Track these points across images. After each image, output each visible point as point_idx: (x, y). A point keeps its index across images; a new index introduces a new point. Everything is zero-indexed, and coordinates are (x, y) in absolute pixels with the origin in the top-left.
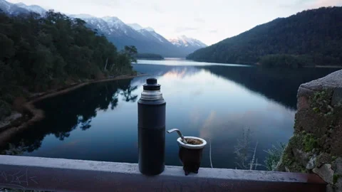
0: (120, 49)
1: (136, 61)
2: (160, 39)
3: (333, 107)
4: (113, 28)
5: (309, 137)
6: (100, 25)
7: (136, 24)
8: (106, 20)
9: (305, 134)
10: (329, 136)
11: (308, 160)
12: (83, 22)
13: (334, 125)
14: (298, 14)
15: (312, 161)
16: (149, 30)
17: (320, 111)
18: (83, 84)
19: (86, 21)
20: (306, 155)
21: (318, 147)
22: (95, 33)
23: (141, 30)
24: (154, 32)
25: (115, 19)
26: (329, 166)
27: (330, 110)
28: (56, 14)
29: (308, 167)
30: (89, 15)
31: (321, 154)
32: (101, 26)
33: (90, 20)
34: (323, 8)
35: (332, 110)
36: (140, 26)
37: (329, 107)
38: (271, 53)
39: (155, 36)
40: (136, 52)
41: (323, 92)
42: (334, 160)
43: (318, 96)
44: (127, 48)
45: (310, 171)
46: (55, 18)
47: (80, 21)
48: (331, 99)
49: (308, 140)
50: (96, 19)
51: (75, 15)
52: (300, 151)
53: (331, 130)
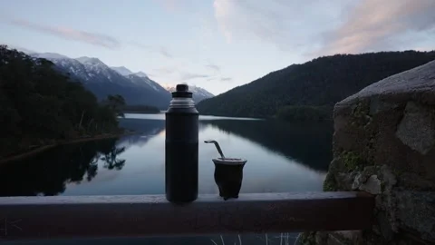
0: (101, 99)
1: (123, 116)
2: (155, 88)
3: (371, 116)
4: (92, 72)
5: (351, 155)
6: (74, 67)
7: (123, 68)
8: (82, 63)
9: (346, 153)
10: (371, 147)
11: (353, 180)
12: (50, 63)
13: (374, 134)
14: (314, 60)
15: (357, 179)
16: (141, 76)
17: (359, 125)
18: (47, 147)
19: (55, 62)
20: (349, 176)
21: (362, 163)
22: (66, 78)
23: (130, 76)
24: (147, 78)
25: (95, 61)
26: (375, 176)
27: (368, 120)
28: (10, 52)
29: (353, 187)
30: (57, 54)
31: (365, 169)
32: (75, 69)
33: (60, 62)
34: (339, 55)
35: (371, 119)
36: (128, 71)
37: (368, 117)
38: (289, 104)
39: (149, 83)
40: (123, 103)
41: (360, 104)
42: (379, 169)
43: (355, 110)
44: (111, 98)
45: (357, 190)
46: (8, 56)
47: (45, 62)
48: (369, 108)
49: (350, 159)
50: (68, 60)
51: (38, 54)
52: (343, 174)
53: (372, 141)
